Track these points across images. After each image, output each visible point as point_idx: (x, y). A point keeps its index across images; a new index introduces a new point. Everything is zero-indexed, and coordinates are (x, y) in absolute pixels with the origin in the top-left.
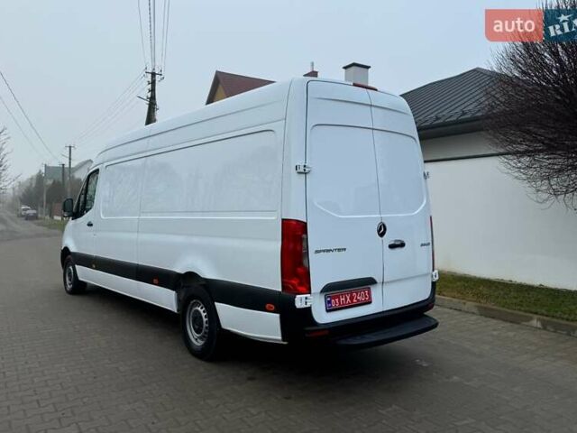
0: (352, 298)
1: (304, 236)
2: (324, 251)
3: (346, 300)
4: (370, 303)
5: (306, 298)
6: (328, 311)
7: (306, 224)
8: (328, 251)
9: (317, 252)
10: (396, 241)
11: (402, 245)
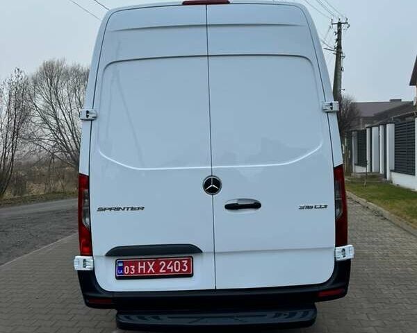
0: (157, 268)
1: (86, 190)
2: (111, 209)
3: (147, 267)
4: (191, 276)
5: (85, 260)
6: (118, 278)
7: (89, 177)
8: (118, 209)
9: (100, 209)
10: (240, 200)
11: (256, 205)
